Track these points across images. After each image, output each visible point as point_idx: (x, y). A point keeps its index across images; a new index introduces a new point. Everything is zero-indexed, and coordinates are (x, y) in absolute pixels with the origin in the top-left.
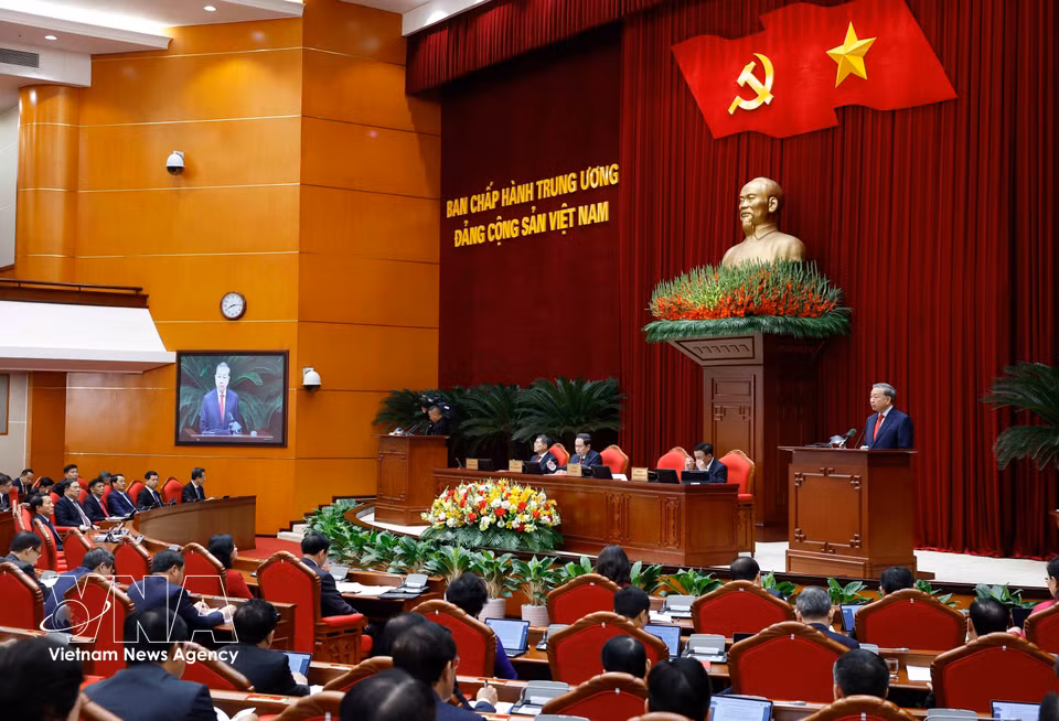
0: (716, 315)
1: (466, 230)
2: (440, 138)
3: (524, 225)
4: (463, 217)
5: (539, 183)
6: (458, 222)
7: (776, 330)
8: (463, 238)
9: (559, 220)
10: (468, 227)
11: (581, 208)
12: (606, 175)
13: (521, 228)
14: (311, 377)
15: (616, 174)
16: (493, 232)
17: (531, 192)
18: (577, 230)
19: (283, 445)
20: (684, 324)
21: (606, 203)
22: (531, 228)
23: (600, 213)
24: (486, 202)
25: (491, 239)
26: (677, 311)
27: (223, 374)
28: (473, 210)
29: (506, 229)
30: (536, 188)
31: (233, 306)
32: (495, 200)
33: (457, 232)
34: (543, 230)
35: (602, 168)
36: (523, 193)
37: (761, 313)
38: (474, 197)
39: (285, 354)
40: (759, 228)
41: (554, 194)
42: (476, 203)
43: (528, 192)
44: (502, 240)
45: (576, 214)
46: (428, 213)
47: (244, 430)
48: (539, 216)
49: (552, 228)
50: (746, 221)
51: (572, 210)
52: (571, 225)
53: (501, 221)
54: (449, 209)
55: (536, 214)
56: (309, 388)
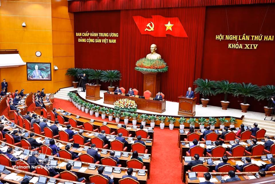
0: (150, 68)
1: (81, 39)
2: (73, 21)
3: (96, 40)
4: (80, 37)
5: (99, 33)
6: (79, 37)
7: (161, 72)
8: (80, 40)
9: (104, 41)
10: (82, 39)
11: (110, 40)
12: (116, 35)
13: (95, 41)
14: (56, 68)
15: (118, 35)
16: (88, 40)
17: (98, 35)
18: (108, 43)
19: (51, 80)
20: (145, 69)
21: (115, 40)
22: (98, 41)
23: (114, 41)
24: (86, 34)
25: (88, 42)
26: (142, 66)
27: (36, 67)
28: (83, 36)
29: (92, 41)
30: (99, 34)
31: (38, 54)
32: (88, 35)
33: (79, 39)
34: (101, 42)
35: (114, 34)
36: (96, 35)
37: (159, 69)
38: (83, 33)
39: (50, 64)
40: (154, 53)
41: (103, 36)
42: (83, 34)
43: (97, 35)
44: (90, 42)
45: (108, 41)
46: (71, 34)
47: (42, 78)
48: (100, 40)
49: (103, 42)
50: (152, 52)
51: (107, 40)
52: (107, 42)
53: (90, 39)
54: (76, 34)
55: (99, 39)
56: (56, 70)
